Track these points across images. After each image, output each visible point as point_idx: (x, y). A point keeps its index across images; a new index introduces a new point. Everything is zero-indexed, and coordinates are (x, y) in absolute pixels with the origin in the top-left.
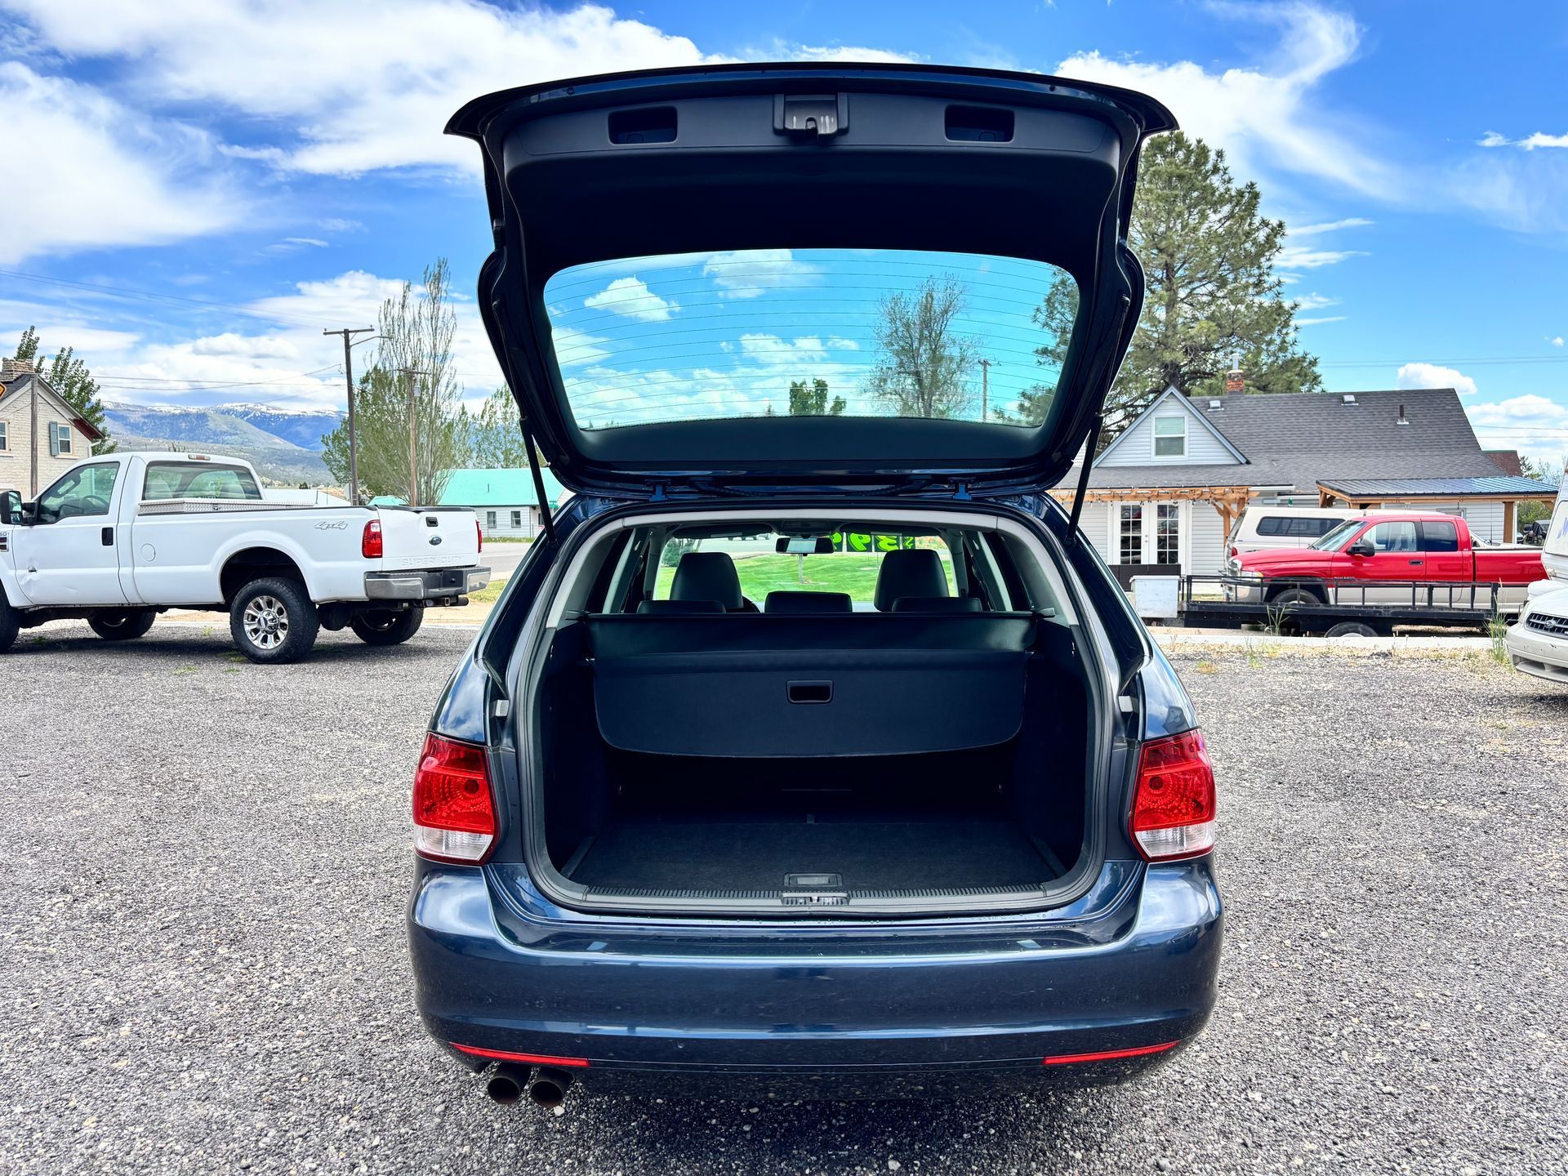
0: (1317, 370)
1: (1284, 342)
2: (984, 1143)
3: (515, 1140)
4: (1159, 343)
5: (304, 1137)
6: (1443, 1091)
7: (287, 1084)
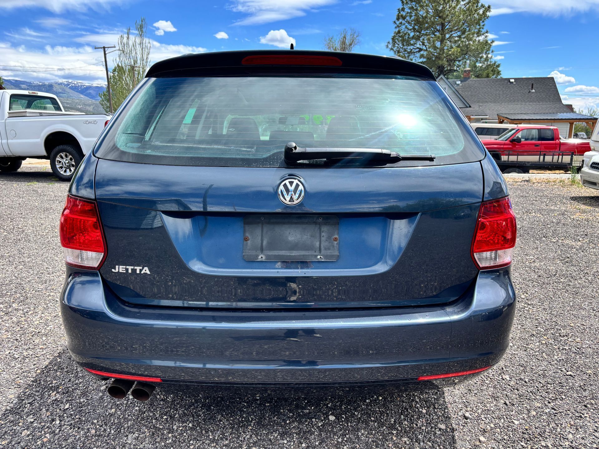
0: (500, 69)
1: (487, 57)
2: (377, 405)
3: (139, 405)
4: (436, 57)
5: (31, 404)
6: (594, 374)
7: (29, 374)
